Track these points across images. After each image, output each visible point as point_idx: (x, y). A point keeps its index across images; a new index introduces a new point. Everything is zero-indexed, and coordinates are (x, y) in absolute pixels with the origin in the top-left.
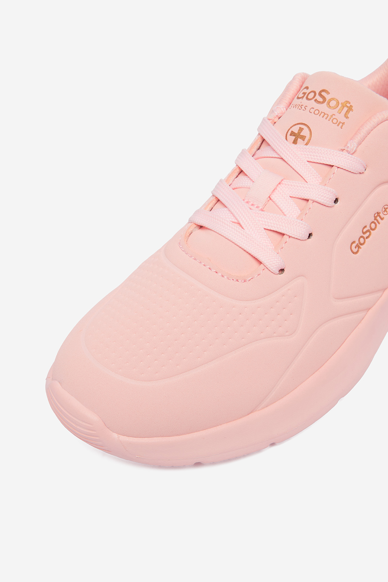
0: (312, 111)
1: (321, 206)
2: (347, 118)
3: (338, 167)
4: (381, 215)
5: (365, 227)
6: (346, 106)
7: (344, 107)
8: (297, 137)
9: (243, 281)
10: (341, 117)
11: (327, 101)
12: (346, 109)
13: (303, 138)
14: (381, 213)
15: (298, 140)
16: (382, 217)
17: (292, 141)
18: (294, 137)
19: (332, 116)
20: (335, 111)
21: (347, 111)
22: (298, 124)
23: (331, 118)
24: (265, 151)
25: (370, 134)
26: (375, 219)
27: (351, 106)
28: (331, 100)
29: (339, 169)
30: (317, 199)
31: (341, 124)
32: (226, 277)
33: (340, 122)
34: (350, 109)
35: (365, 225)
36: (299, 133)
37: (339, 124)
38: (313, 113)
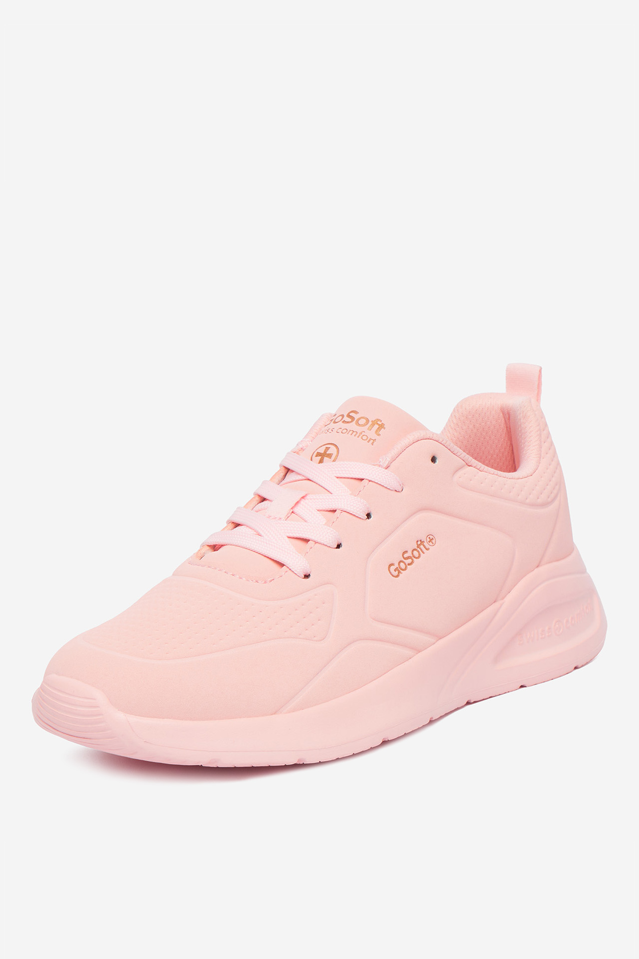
0: (340, 431)
1: (351, 516)
2: (379, 435)
3: (370, 481)
4: (425, 544)
5: (406, 552)
6: (377, 423)
7: (374, 425)
8: (322, 456)
9: (263, 582)
10: (372, 434)
11: (355, 420)
12: (376, 427)
13: (330, 456)
14: (426, 542)
15: (324, 460)
16: (427, 547)
17: (318, 461)
18: (320, 457)
19: (361, 433)
20: (365, 428)
21: (378, 429)
22: (324, 445)
23: (361, 435)
24: (290, 477)
25: (405, 451)
26: (418, 547)
27: (383, 423)
28: (359, 419)
29: (370, 482)
30: (346, 508)
31: (372, 441)
32: (244, 579)
33: (371, 439)
34: (382, 426)
35: (406, 550)
36: (325, 452)
37: (369, 440)
38: (340, 432)
